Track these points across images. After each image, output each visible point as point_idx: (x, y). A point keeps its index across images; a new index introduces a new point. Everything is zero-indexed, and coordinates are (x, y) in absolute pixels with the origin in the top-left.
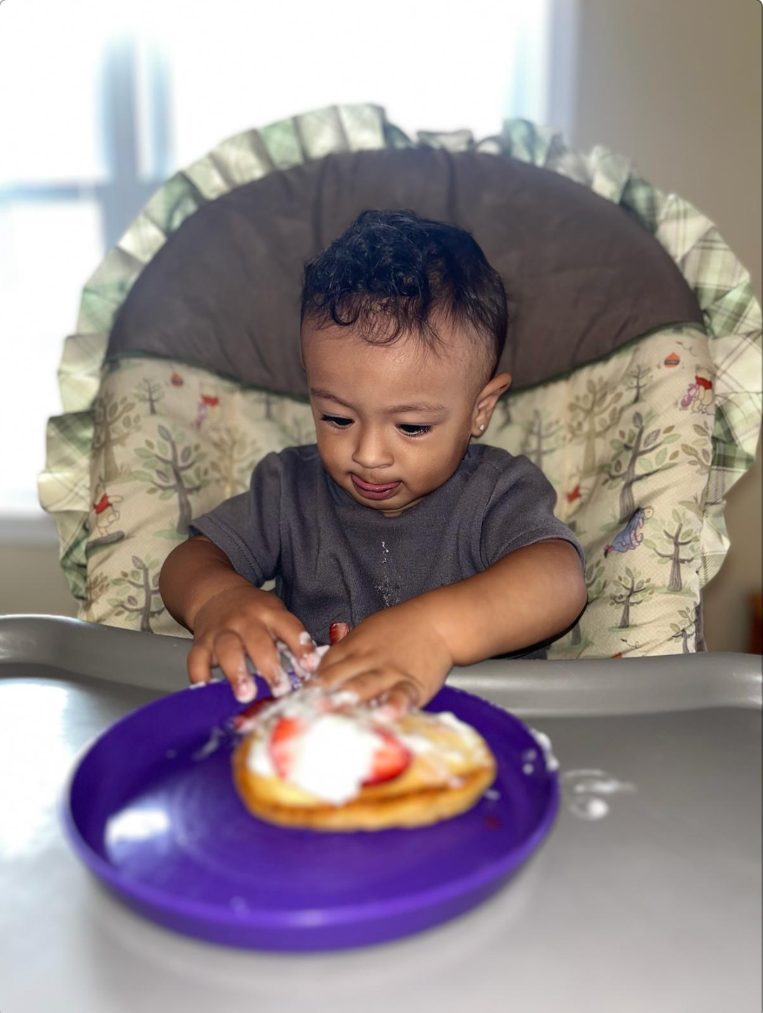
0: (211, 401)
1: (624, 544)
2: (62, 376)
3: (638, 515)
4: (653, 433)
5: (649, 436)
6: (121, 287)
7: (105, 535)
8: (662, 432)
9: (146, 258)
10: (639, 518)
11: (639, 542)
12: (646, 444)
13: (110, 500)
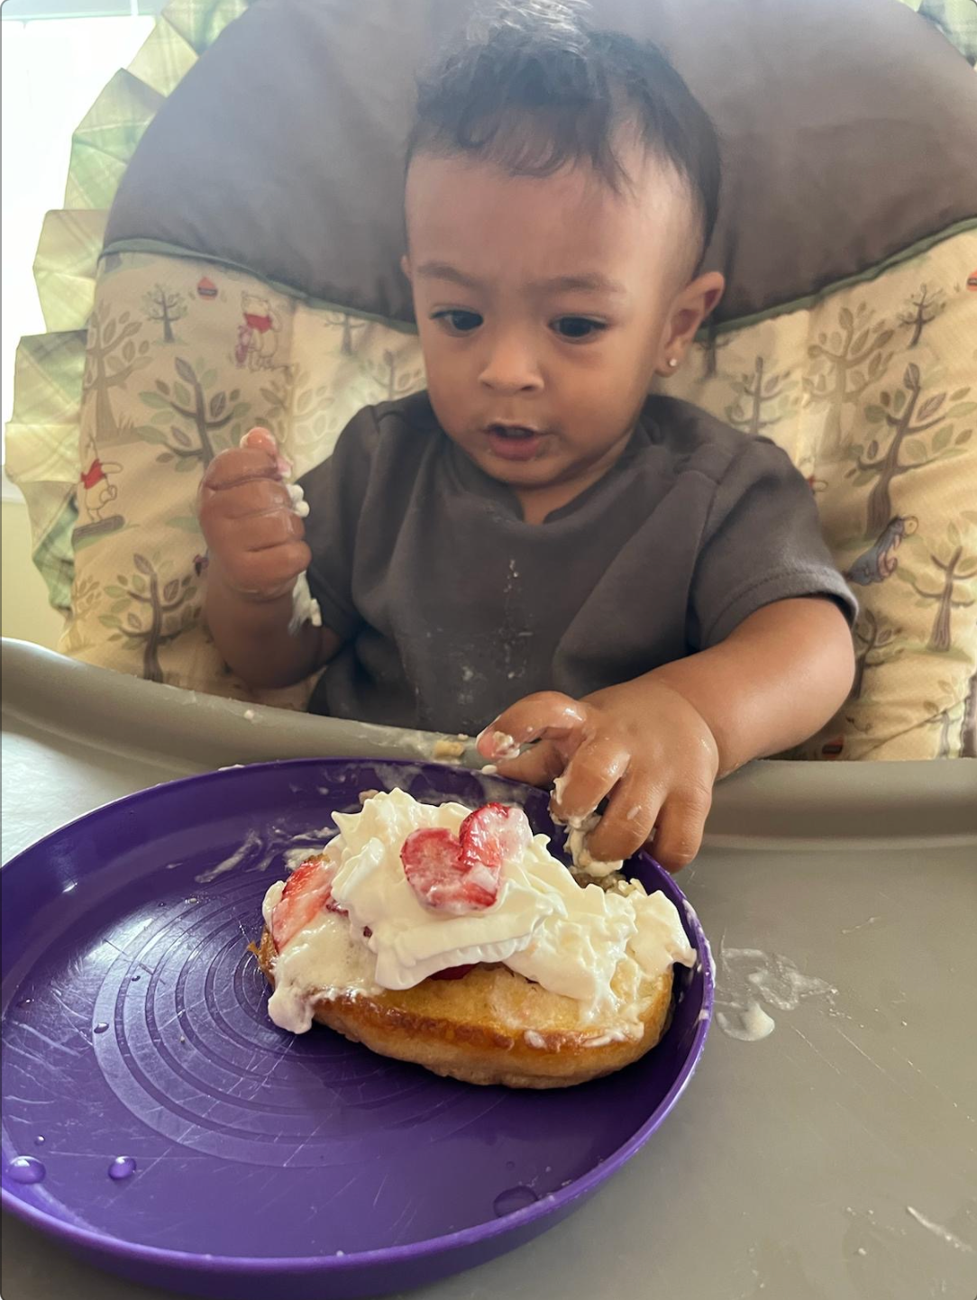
0: (259, 323)
1: (867, 572)
2: (42, 275)
3: (893, 529)
4: (933, 399)
5: (927, 404)
6: (129, 136)
7: (97, 520)
8: (948, 397)
9: (166, 91)
10: (895, 534)
11: (891, 572)
12: (921, 416)
13: (104, 469)
